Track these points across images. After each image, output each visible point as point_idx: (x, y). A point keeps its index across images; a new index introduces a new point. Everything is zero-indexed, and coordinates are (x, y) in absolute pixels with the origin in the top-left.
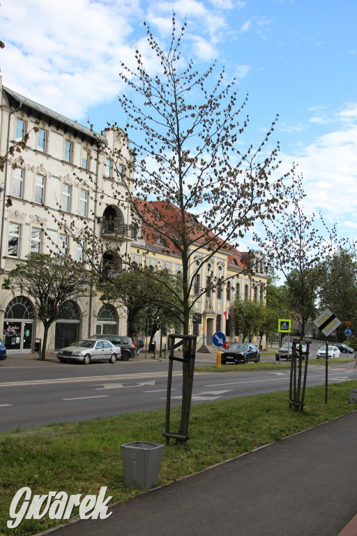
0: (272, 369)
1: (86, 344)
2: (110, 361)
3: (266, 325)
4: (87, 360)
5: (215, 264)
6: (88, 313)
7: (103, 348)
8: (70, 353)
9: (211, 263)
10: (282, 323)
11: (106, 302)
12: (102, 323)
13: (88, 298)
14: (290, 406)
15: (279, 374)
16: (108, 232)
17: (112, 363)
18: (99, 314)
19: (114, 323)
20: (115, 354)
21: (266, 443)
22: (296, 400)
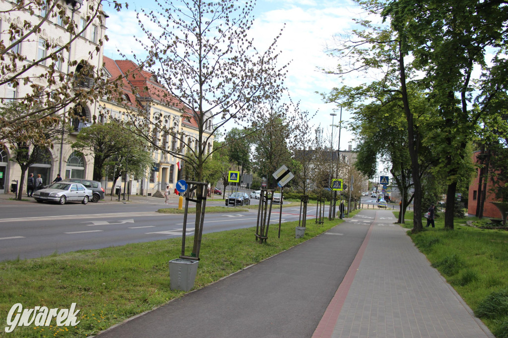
0: (223, 212)
1: (61, 187)
2: (83, 202)
3: (212, 175)
4: (63, 200)
5: (172, 120)
6: (58, 159)
7: (77, 190)
8: (47, 195)
9: (176, 122)
10: (232, 174)
11: (76, 149)
12: (71, 168)
13: (60, 145)
14: (257, 239)
15: (230, 216)
16: (79, 86)
17: (85, 204)
18: (68, 160)
19: (82, 168)
20: (88, 196)
21: (251, 264)
22: (262, 235)
